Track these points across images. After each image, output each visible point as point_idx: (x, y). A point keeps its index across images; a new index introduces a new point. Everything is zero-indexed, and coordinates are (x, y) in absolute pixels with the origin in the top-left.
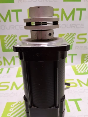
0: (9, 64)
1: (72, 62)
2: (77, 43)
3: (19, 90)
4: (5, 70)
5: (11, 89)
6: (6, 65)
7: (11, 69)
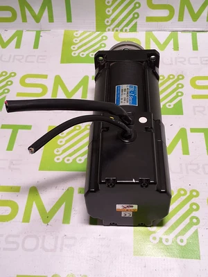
4: (29, 37)
7: (42, 34)
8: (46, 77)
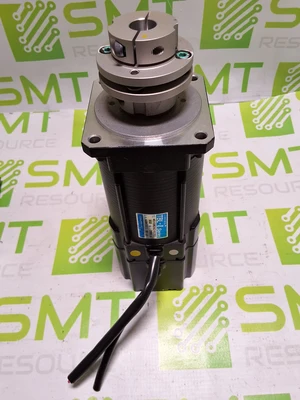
0: (44, 100)
1: (244, 89)
2: (269, 25)
3: (87, 185)
4: (36, 119)
5: (67, 183)
6: (34, 101)
7: (50, 115)
8: (56, 163)
